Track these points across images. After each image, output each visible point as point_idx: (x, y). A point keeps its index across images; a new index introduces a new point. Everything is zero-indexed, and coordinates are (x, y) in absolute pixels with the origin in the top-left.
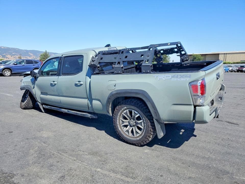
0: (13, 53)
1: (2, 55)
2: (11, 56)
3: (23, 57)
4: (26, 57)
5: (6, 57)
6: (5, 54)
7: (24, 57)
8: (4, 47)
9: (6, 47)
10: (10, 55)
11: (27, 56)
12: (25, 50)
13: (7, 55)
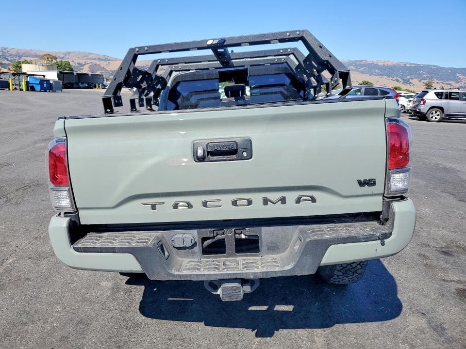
0: (424, 75)
1: (403, 80)
2: (420, 81)
3: (443, 83)
4: (448, 82)
5: (410, 83)
6: (408, 77)
7: (445, 83)
8: (410, 64)
9: (413, 64)
10: (419, 78)
11: (451, 80)
12: (450, 69)
13: (412, 79)
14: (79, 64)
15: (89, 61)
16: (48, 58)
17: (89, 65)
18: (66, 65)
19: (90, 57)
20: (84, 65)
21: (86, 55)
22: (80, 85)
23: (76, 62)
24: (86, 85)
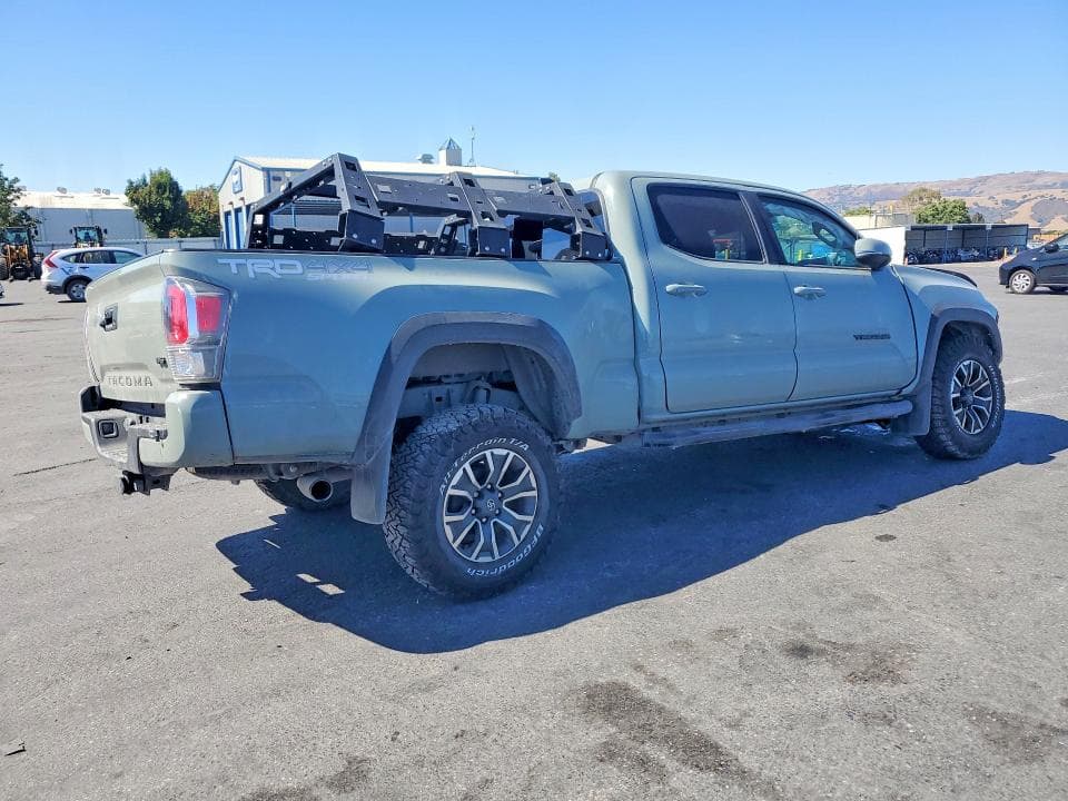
14: (1006, 202)
15: (1035, 193)
16: (921, 198)
17: (1033, 202)
18: (957, 210)
19: (1039, 181)
20: (1019, 204)
21: (1028, 180)
22: (961, 253)
23: (1000, 198)
24: (976, 253)
